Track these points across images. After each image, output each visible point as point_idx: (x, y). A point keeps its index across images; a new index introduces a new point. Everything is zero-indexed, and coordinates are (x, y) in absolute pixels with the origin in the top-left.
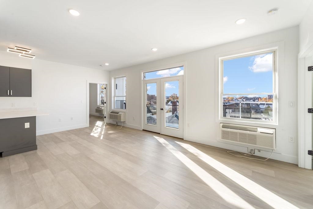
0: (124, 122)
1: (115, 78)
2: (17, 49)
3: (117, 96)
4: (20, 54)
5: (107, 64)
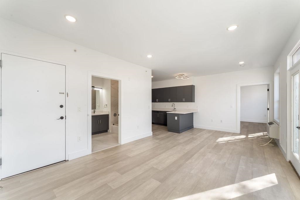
4: (182, 78)
5: (242, 63)
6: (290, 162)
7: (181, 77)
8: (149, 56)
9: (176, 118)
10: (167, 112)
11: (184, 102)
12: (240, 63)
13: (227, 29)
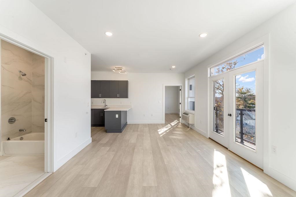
0: (193, 125)
1: (189, 79)
2: (118, 69)
3: (191, 98)
4: (119, 72)
5: (174, 67)
6: (209, 138)
7: (120, 70)
8: (109, 34)
9: (117, 116)
10: (105, 110)
11: (118, 98)
12: (172, 67)
13: (199, 36)
